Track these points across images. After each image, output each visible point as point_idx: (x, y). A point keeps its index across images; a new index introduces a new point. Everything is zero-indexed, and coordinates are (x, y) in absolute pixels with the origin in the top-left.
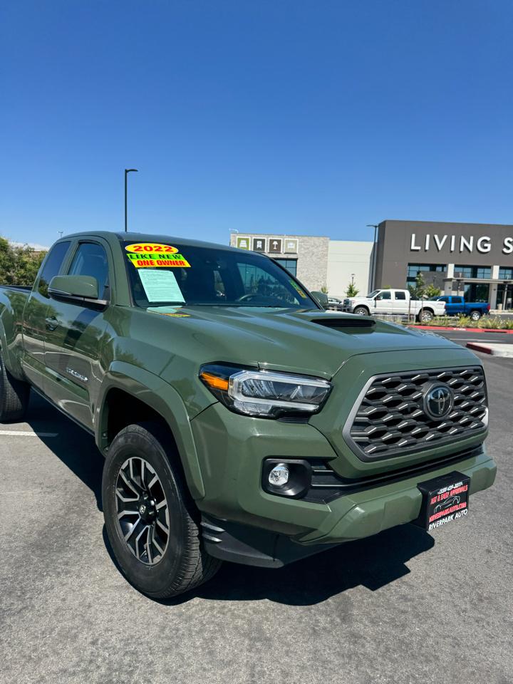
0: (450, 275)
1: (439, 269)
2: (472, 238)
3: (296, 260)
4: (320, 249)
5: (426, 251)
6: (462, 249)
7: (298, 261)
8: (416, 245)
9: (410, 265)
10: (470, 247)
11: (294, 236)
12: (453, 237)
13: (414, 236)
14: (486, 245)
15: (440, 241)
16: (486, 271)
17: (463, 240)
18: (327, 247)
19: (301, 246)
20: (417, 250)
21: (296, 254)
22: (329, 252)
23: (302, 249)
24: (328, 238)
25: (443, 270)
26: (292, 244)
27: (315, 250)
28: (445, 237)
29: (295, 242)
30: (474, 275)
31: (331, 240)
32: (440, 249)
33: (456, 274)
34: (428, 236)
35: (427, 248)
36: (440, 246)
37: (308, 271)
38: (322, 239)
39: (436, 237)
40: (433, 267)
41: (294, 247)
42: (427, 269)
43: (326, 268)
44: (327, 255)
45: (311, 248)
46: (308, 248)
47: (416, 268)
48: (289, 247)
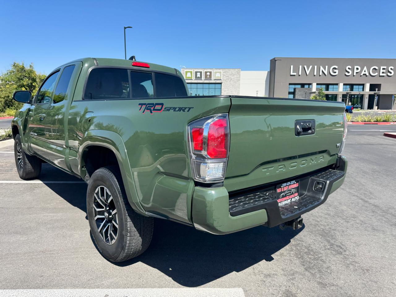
0: (314, 90)
1: (306, 86)
2: (327, 67)
3: (221, 83)
4: (235, 76)
5: (299, 75)
6: (321, 74)
7: (222, 84)
8: (293, 72)
9: (290, 84)
10: (326, 72)
11: (220, 69)
12: (316, 67)
13: (292, 66)
14: (335, 71)
15: (308, 69)
16: (335, 86)
17: (322, 68)
18: (240, 75)
19: (224, 75)
20: (294, 75)
21: (221, 80)
22: (241, 78)
23: (225, 77)
24: (240, 70)
25: (309, 87)
26: (218, 74)
27: (232, 77)
28: (311, 67)
29: (220, 72)
30: (327, 89)
31: (242, 70)
32: (308, 74)
33: (317, 89)
34: (301, 67)
35: (300, 74)
36: (308, 73)
37: (228, 90)
38: (236, 70)
39: (305, 67)
40: (303, 85)
41: (219, 76)
42: (299, 86)
43: (239, 88)
44: (240, 80)
45: (230, 76)
46: (228, 76)
47: (293, 86)
48: (216, 76)
